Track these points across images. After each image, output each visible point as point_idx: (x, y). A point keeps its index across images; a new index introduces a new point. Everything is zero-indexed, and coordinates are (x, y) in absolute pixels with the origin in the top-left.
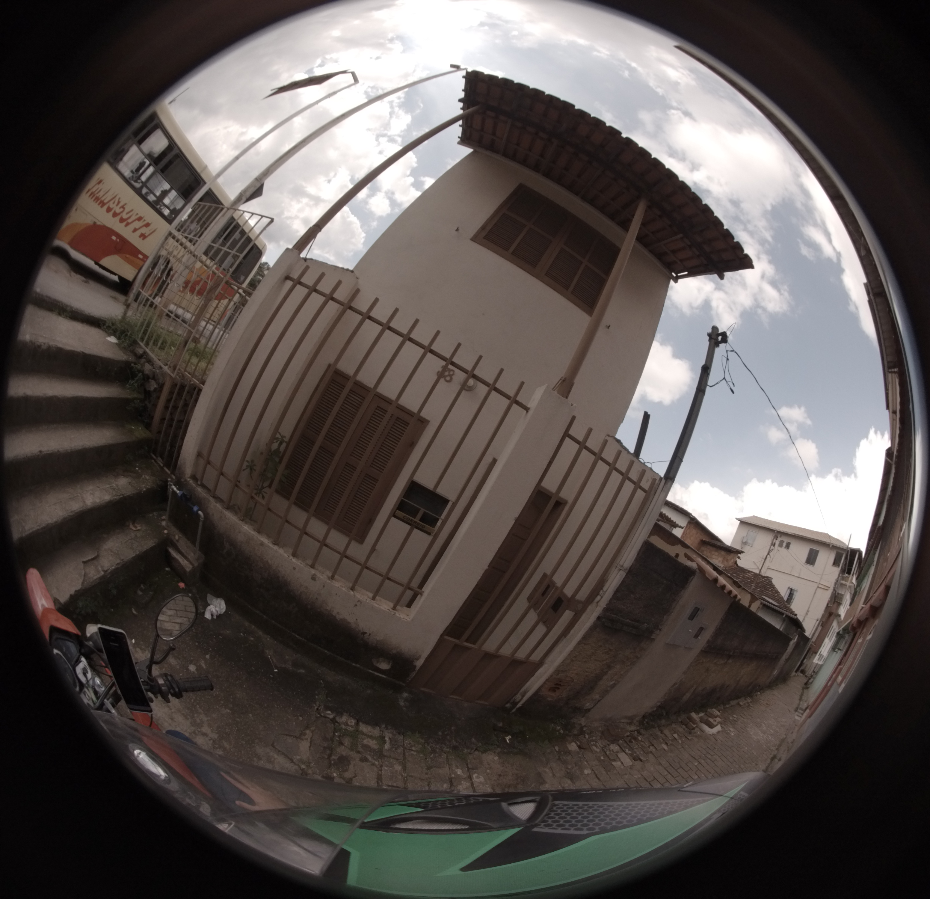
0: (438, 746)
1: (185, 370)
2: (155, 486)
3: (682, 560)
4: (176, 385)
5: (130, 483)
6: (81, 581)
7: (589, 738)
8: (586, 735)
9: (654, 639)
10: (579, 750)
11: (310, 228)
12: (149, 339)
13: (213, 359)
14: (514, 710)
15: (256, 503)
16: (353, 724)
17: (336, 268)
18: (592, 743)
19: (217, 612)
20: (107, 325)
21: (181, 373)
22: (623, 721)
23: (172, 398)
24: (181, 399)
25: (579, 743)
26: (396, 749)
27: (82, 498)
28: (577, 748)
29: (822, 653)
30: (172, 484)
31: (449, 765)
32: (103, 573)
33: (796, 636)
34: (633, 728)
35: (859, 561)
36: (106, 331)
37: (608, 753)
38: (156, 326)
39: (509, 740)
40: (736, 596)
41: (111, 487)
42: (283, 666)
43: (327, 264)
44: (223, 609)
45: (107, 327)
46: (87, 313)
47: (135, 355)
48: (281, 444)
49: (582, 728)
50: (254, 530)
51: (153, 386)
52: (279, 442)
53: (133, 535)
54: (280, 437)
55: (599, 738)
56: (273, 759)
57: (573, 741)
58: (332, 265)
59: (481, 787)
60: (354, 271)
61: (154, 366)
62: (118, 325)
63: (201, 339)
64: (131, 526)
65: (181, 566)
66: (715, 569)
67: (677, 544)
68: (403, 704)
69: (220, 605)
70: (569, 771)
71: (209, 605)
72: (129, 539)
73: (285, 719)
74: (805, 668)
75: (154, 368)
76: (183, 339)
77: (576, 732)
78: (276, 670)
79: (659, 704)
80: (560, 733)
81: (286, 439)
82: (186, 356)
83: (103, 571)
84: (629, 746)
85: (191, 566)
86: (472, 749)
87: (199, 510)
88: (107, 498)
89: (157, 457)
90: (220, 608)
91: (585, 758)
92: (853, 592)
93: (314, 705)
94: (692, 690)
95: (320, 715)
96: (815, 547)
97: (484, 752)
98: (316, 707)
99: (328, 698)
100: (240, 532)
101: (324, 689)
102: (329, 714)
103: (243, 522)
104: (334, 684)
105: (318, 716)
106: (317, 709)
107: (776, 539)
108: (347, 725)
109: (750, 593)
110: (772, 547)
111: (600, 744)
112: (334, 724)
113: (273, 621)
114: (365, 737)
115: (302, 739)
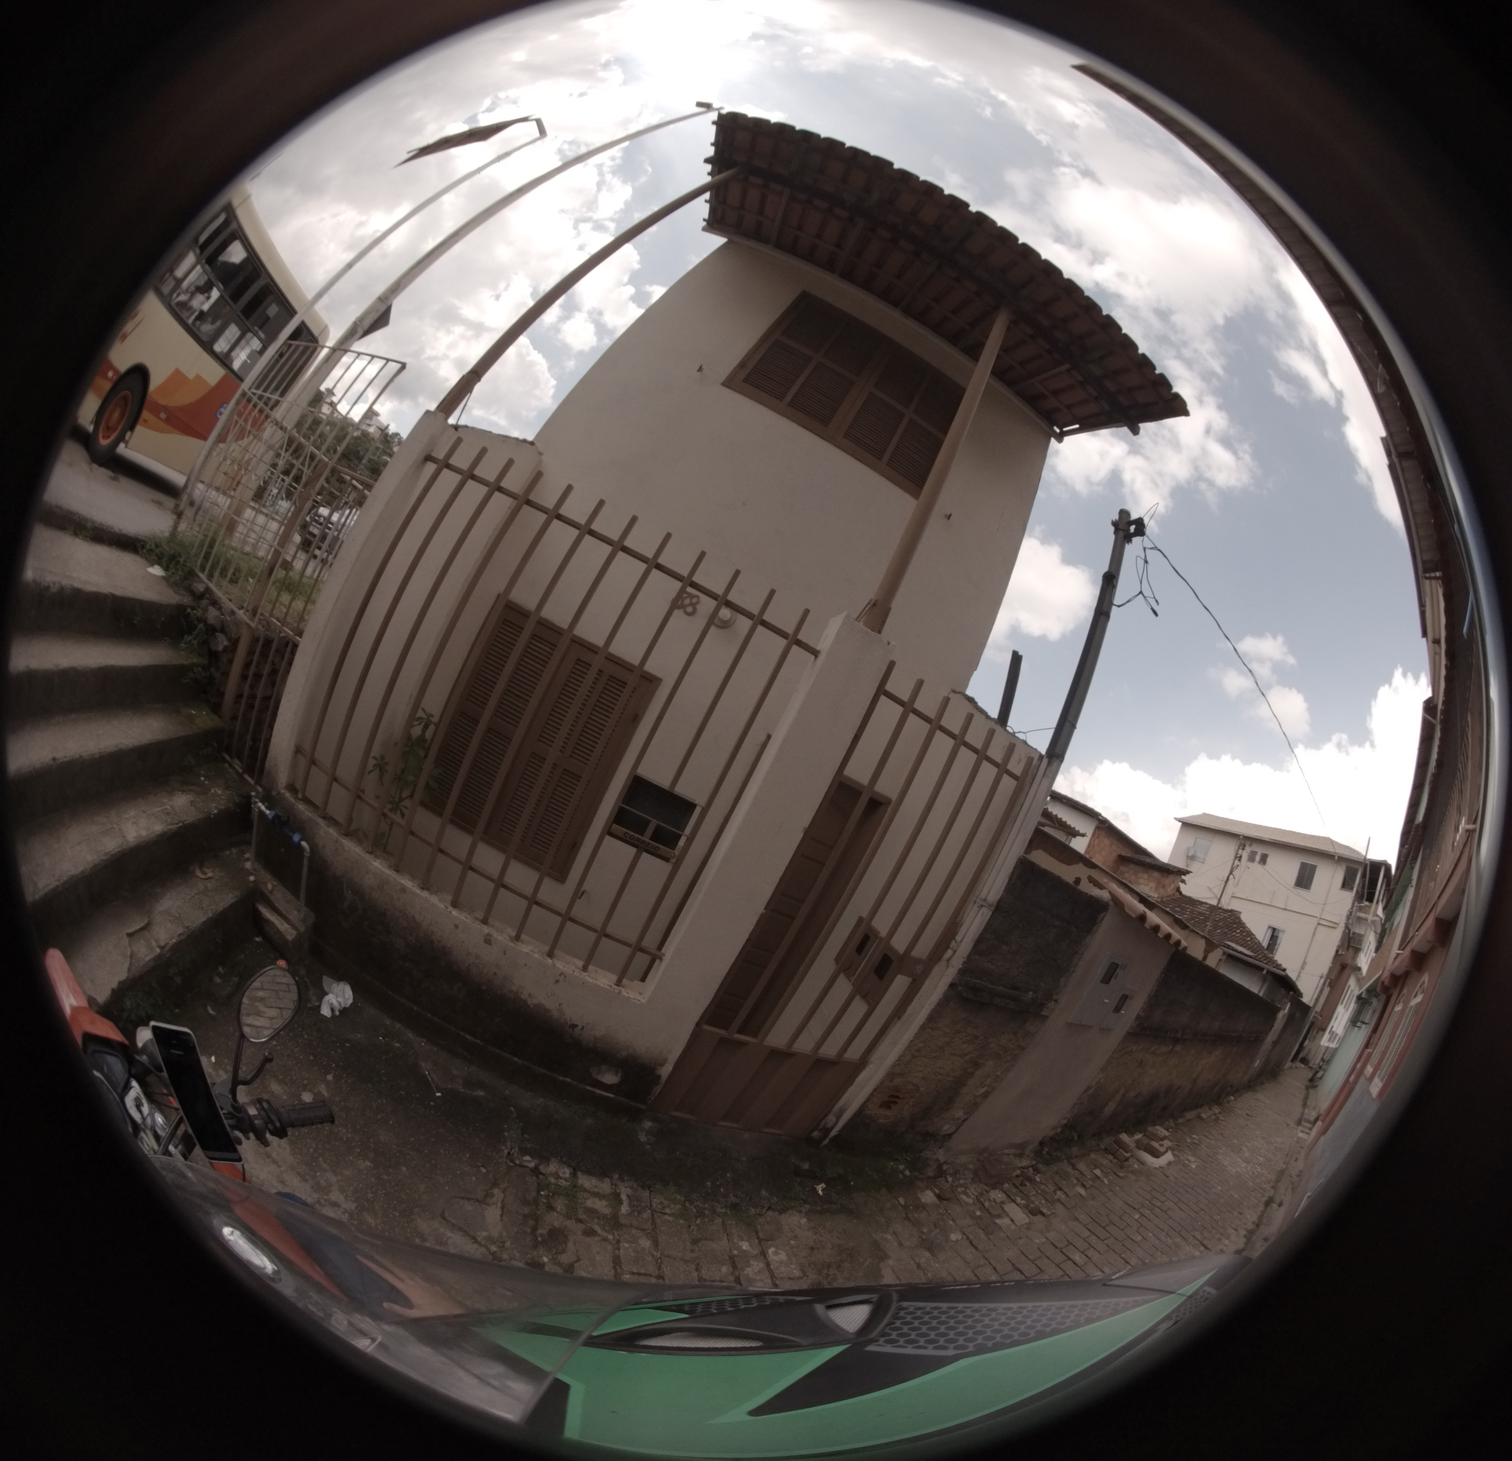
0: (706, 1206)
1: (271, 615)
2: (231, 806)
3: (1086, 887)
4: (258, 640)
5: (192, 802)
6: (126, 965)
7: (953, 1182)
8: (948, 1176)
9: (1047, 1017)
10: (938, 1203)
11: (463, 377)
12: (213, 567)
13: (314, 595)
14: (826, 1142)
15: (392, 824)
16: (568, 1175)
17: (506, 439)
18: (960, 1190)
19: (340, 1003)
20: (148, 547)
21: (265, 620)
22: (1007, 1151)
23: (251, 661)
24: (266, 662)
25: (937, 1191)
26: (639, 1213)
27: (120, 830)
28: (935, 1199)
29: (1334, 1029)
30: (257, 800)
31: (727, 1234)
32: (158, 950)
33: (1286, 1003)
34: (1025, 1163)
35: (1385, 880)
36: (146, 558)
37: (987, 1204)
38: (224, 545)
39: (823, 1190)
40: (1178, 943)
41: (163, 810)
42: (450, 1086)
43: (491, 432)
44: (348, 999)
45: (148, 551)
46: (116, 530)
47: (192, 593)
48: (426, 727)
49: (940, 1166)
50: (390, 867)
51: (221, 642)
52: (423, 724)
53: (201, 886)
54: (425, 716)
55: (970, 1181)
56: (445, 1239)
57: (927, 1188)
58: (499, 435)
59: (783, 1269)
60: (537, 443)
61: (223, 610)
62: (165, 547)
63: (294, 564)
64: (198, 873)
65: (278, 931)
66: (1143, 900)
67: (1077, 863)
68: (645, 1139)
69: (344, 992)
70: (924, 1237)
71: (326, 994)
72: (196, 894)
73: (459, 1172)
74: (1307, 1054)
75: (222, 614)
76: (266, 564)
77: (931, 1173)
78: (438, 1094)
79: (1065, 1122)
80: (904, 1175)
81: (435, 719)
82: (271, 591)
83: (159, 947)
84: (1021, 1191)
85: (295, 932)
86: (763, 1207)
87: (302, 839)
88: (158, 828)
89: (232, 758)
90: (344, 997)
91: (949, 1214)
92: (1379, 931)
93: (504, 1148)
94: (1118, 1097)
95: (514, 1163)
96: (1310, 861)
97: (782, 1211)
98: (506, 1151)
99: (526, 1136)
100: (367, 873)
101: (517, 1121)
102: (528, 1161)
103: (372, 856)
104: (532, 1111)
105: (512, 1164)
106: (509, 1154)
107: (1243, 849)
108: (558, 1177)
109: (1203, 937)
110: (1237, 862)
111: (973, 1192)
112: (538, 1177)
113: (429, 1015)
114: (589, 1195)
115: (488, 1204)
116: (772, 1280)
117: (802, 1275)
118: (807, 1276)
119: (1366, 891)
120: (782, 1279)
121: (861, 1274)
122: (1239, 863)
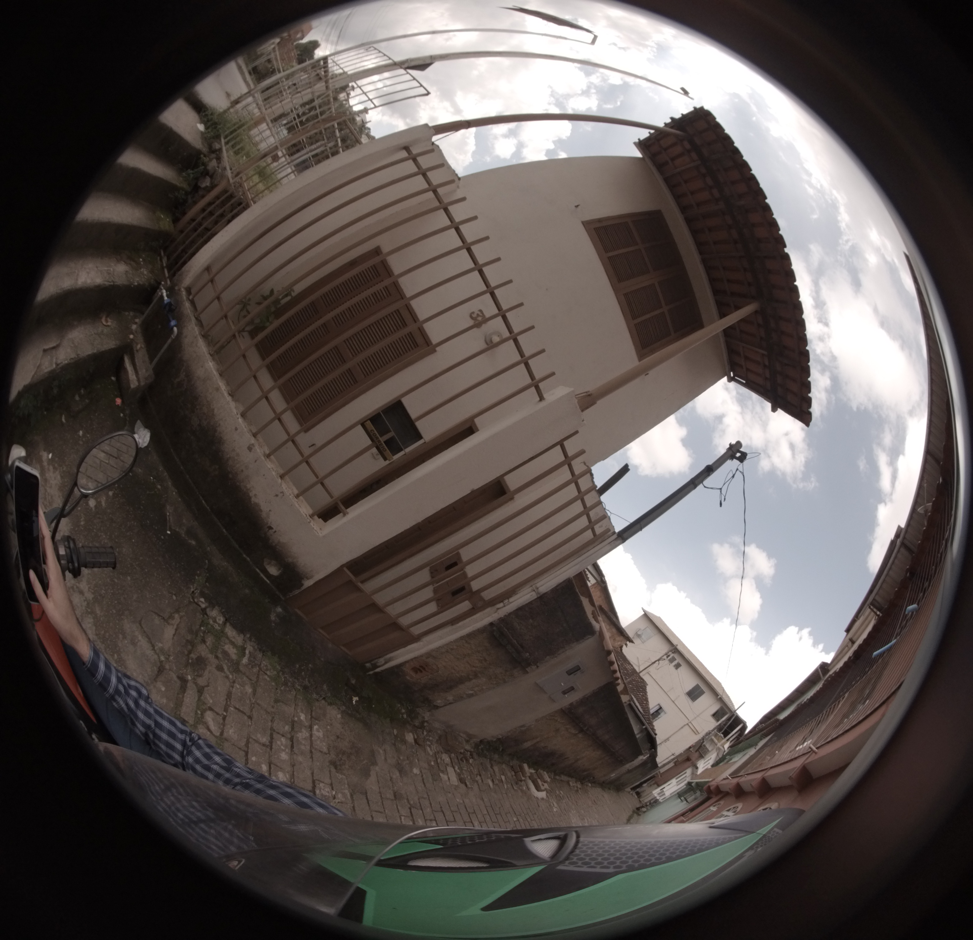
0: (291, 680)
2: (147, 284)
5: (127, 272)
6: (33, 373)
7: (426, 735)
8: (425, 731)
9: (527, 672)
10: (414, 744)
14: (372, 673)
16: (221, 622)
18: (428, 743)
19: (140, 443)
21: (241, 182)
22: (462, 735)
25: (416, 737)
26: (252, 667)
27: (78, 275)
28: (413, 741)
29: (664, 790)
30: (165, 288)
31: (295, 704)
33: (647, 753)
34: (468, 747)
35: (740, 732)
37: (439, 760)
39: (356, 702)
40: (617, 679)
42: (177, 530)
44: (145, 442)
46: (199, 97)
48: (287, 296)
49: (423, 722)
50: (218, 370)
51: (206, 183)
52: (286, 294)
53: (100, 329)
55: (435, 740)
57: (411, 732)
59: (318, 742)
60: (461, 180)
61: (220, 164)
64: (103, 320)
65: (128, 380)
67: (586, 597)
68: (274, 618)
69: (145, 436)
70: (400, 762)
72: (95, 333)
73: (160, 593)
74: (642, 792)
75: (218, 166)
77: (417, 723)
78: (169, 532)
79: (500, 737)
80: (402, 717)
84: (460, 764)
85: (137, 384)
86: (321, 696)
87: (176, 326)
88: (99, 281)
89: (165, 255)
90: (143, 440)
91: (417, 755)
92: (720, 756)
93: (192, 587)
94: (535, 741)
95: (194, 600)
96: (703, 687)
97: (330, 704)
98: (192, 590)
99: (207, 584)
100: (202, 367)
101: (206, 571)
102: (202, 602)
103: (211, 358)
104: (217, 568)
105: (192, 600)
106: (193, 592)
107: (673, 653)
108: (215, 621)
109: (624, 683)
110: (665, 657)
111: (434, 748)
112: (203, 616)
113: (188, 476)
114: (228, 641)
115: (169, 624)
116: (311, 747)
117: (327, 752)
118: (330, 754)
119: (725, 727)
120: (316, 749)
121: (359, 768)
122: (666, 658)
